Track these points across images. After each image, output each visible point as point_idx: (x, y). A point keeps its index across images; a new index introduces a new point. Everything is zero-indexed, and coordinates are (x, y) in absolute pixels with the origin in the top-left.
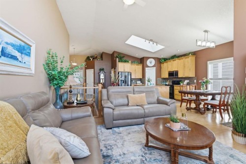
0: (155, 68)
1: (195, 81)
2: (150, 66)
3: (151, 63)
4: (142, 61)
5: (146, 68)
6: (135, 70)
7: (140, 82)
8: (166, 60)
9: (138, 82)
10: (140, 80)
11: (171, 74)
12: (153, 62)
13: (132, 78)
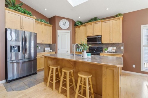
0: (69, 31)
1: (122, 48)
2: (63, 28)
3: (64, 24)
4: (52, 21)
5: (58, 31)
6: (43, 32)
7: (49, 49)
8: (82, 23)
9: (46, 49)
10: (49, 45)
11: (91, 39)
12: (68, 24)
13: (38, 42)
